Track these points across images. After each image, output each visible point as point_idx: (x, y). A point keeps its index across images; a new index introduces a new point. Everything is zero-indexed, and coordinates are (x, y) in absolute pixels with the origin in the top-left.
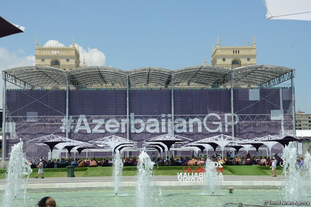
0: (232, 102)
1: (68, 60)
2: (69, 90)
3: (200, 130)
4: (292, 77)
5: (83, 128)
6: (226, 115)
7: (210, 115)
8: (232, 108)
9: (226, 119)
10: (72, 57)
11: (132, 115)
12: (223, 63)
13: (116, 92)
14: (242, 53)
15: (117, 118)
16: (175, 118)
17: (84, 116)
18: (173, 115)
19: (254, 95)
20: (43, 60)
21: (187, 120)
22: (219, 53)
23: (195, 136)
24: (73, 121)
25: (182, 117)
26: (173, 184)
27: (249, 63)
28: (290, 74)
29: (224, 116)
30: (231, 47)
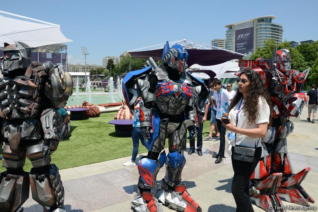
0: (38, 59)
4: (66, 49)
28: (66, 47)
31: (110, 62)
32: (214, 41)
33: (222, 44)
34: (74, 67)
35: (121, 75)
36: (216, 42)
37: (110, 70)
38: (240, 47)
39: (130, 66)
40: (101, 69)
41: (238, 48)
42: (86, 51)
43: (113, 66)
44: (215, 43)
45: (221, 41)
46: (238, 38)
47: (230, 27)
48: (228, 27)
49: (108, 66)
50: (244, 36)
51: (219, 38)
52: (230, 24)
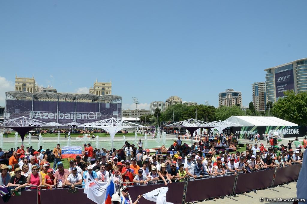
0: (99, 109)
1: (30, 84)
2: (33, 101)
3: (86, 118)
4: (121, 100)
5: (38, 116)
6: (97, 113)
7: (91, 112)
8: (99, 110)
9: (97, 114)
10: (32, 83)
11: (59, 112)
12: (98, 89)
13: (53, 102)
14: (106, 85)
15: (53, 113)
16: (77, 113)
17: (39, 111)
18: (76, 112)
19: (108, 106)
20: (19, 83)
21: (82, 114)
22: (96, 84)
23: (84, 121)
24: (35, 113)
25: (79, 113)
26: (75, 141)
27: (109, 89)
28: (121, 98)
29: (96, 114)
30: (102, 83)
31: (157, 110)
32: (255, 85)
33: (263, 87)
34: (125, 112)
35: (166, 122)
36: (257, 85)
37: (157, 117)
38: (281, 89)
39: (173, 114)
40: (149, 116)
41: (279, 90)
42: (137, 101)
43: (160, 114)
44: (255, 87)
45: (262, 84)
46: (278, 81)
47: (270, 71)
48: (267, 70)
49: (156, 114)
50: (283, 79)
51: (260, 82)
52: (269, 68)
